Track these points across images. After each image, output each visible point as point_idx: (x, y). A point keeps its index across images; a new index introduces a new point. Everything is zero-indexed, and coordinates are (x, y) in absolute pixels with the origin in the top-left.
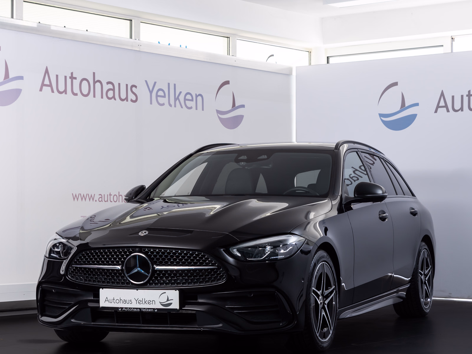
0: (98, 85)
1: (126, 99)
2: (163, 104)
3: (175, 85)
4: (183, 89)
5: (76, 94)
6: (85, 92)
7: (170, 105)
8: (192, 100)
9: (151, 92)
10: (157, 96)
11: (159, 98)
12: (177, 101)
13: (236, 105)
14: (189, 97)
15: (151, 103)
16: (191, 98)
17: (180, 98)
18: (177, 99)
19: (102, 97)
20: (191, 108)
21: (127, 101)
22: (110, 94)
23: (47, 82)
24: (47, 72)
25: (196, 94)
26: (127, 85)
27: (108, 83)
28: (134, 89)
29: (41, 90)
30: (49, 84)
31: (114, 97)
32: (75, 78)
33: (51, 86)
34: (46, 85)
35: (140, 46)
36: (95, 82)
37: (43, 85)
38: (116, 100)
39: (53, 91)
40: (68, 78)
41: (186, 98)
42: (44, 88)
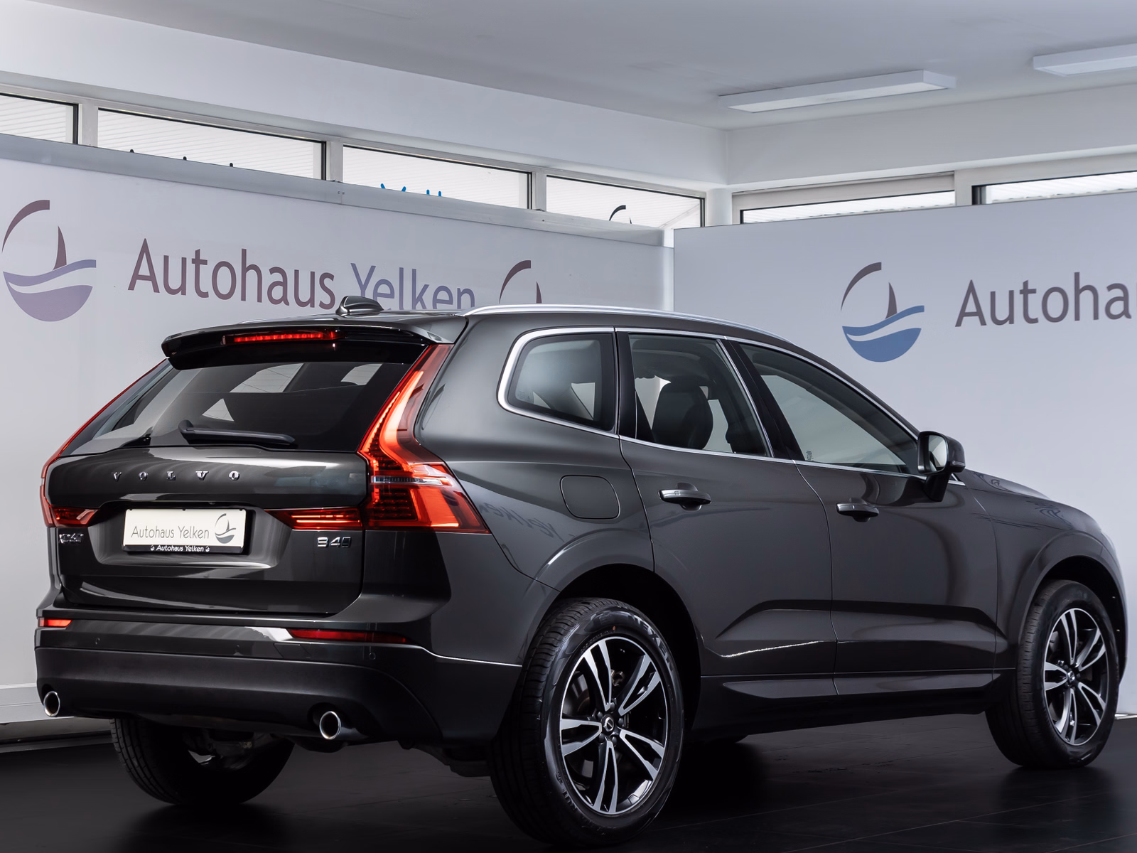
0: (251, 275)
3: (414, 271)
4: (431, 278)
6: (224, 290)
8: (450, 302)
10: (376, 294)
11: (379, 299)
12: (419, 306)
14: (443, 295)
16: (448, 299)
17: (423, 297)
18: (418, 299)
19: (260, 300)
21: (313, 306)
22: (277, 293)
23: (144, 270)
24: (145, 249)
25: (459, 289)
26: (313, 274)
27: (273, 270)
28: (327, 282)
29: (132, 287)
30: (149, 275)
31: (284, 299)
32: (205, 262)
33: (152, 278)
34: (144, 278)
35: (341, 194)
36: (245, 269)
37: (136, 276)
38: (288, 304)
39: (156, 290)
40: (189, 262)
41: (438, 298)
42: (138, 282)
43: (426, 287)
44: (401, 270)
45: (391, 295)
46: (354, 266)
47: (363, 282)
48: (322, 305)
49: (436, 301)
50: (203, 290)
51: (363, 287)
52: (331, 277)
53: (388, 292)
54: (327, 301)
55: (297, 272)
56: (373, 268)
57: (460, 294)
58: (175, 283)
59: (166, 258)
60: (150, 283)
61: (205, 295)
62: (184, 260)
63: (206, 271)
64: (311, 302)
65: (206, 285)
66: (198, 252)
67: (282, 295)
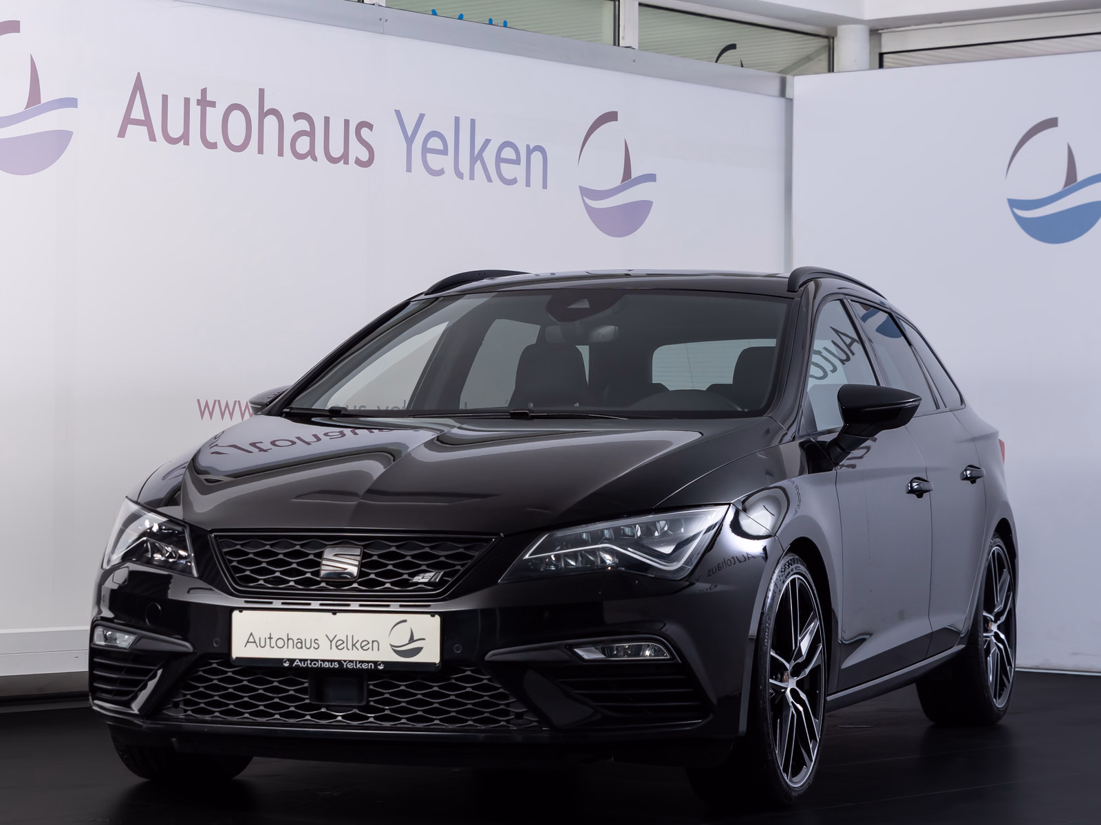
0: (271, 121)
2: (440, 172)
3: (473, 122)
4: (493, 132)
6: (237, 138)
7: (460, 175)
8: (517, 162)
10: (425, 150)
11: (428, 155)
12: (478, 165)
14: (508, 153)
15: (409, 169)
16: (513, 156)
17: (483, 155)
18: (476, 157)
19: (281, 153)
20: (514, 181)
21: (346, 162)
22: (303, 145)
23: (137, 113)
24: (138, 86)
25: (528, 146)
26: (347, 122)
27: (298, 116)
28: (365, 132)
29: (122, 134)
30: (143, 118)
31: (311, 153)
32: (213, 104)
33: (147, 122)
34: (137, 122)
35: (383, 20)
36: (263, 114)
37: (128, 120)
38: (316, 161)
39: (152, 138)
40: (193, 104)
41: (502, 156)
42: (130, 127)
43: (487, 142)
44: (457, 120)
45: (444, 152)
46: (398, 113)
47: (410, 133)
48: (359, 162)
49: (499, 160)
50: (211, 139)
51: (409, 141)
52: (370, 127)
53: (441, 147)
54: (365, 157)
55: (327, 120)
56: (422, 116)
57: (529, 151)
58: (176, 130)
59: (165, 98)
60: (143, 130)
61: (213, 146)
62: (187, 101)
63: (214, 116)
64: (345, 158)
65: (214, 134)
66: (204, 91)
67: (309, 148)
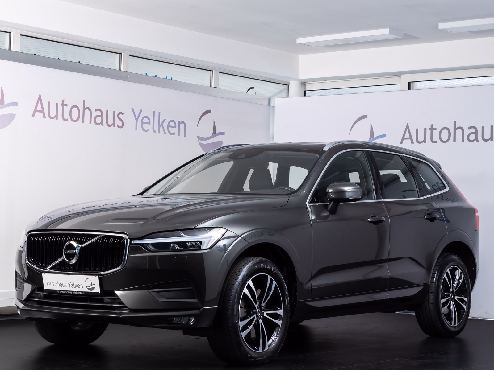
0: (87, 111)
1: (113, 125)
2: (148, 130)
3: (159, 113)
4: (167, 116)
5: (66, 120)
6: (75, 117)
7: (155, 131)
8: (175, 127)
9: (137, 119)
10: (142, 123)
11: (144, 124)
12: (161, 128)
13: (217, 132)
14: (172, 124)
15: (136, 129)
16: (174, 125)
17: (163, 124)
18: (160, 125)
19: (90, 123)
20: (174, 134)
21: (114, 126)
22: (99, 120)
23: (39, 108)
24: (40, 99)
25: (179, 122)
26: (114, 112)
27: (97, 110)
28: (121, 116)
29: (33, 115)
30: (41, 110)
31: (101, 123)
32: (66, 105)
35: (128, 77)
36: (84, 109)
37: (36, 110)
38: (103, 126)
39: (44, 117)
40: (59, 105)
42: (37, 113)
43: (165, 120)
44: (154, 112)
45: (149, 123)
46: (133, 109)
47: (137, 117)
48: (118, 126)
49: (169, 126)
50: (65, 117)
52: (123, 114)
54: (121, 124)
55: (107, 111)
56: (141, 111)
58: (53, 114)
59: (49, 103)
60: (42, 113)
63: (67, 109)
66: (63, 101)
